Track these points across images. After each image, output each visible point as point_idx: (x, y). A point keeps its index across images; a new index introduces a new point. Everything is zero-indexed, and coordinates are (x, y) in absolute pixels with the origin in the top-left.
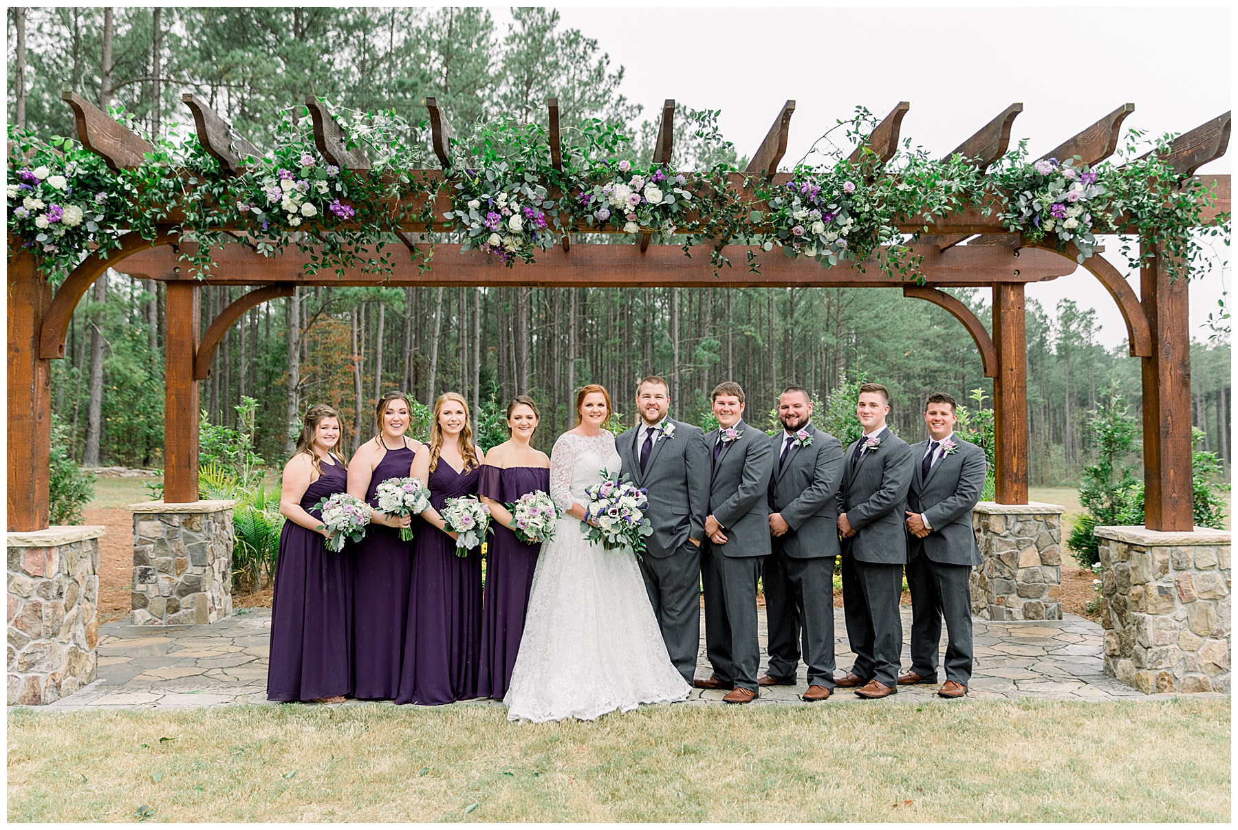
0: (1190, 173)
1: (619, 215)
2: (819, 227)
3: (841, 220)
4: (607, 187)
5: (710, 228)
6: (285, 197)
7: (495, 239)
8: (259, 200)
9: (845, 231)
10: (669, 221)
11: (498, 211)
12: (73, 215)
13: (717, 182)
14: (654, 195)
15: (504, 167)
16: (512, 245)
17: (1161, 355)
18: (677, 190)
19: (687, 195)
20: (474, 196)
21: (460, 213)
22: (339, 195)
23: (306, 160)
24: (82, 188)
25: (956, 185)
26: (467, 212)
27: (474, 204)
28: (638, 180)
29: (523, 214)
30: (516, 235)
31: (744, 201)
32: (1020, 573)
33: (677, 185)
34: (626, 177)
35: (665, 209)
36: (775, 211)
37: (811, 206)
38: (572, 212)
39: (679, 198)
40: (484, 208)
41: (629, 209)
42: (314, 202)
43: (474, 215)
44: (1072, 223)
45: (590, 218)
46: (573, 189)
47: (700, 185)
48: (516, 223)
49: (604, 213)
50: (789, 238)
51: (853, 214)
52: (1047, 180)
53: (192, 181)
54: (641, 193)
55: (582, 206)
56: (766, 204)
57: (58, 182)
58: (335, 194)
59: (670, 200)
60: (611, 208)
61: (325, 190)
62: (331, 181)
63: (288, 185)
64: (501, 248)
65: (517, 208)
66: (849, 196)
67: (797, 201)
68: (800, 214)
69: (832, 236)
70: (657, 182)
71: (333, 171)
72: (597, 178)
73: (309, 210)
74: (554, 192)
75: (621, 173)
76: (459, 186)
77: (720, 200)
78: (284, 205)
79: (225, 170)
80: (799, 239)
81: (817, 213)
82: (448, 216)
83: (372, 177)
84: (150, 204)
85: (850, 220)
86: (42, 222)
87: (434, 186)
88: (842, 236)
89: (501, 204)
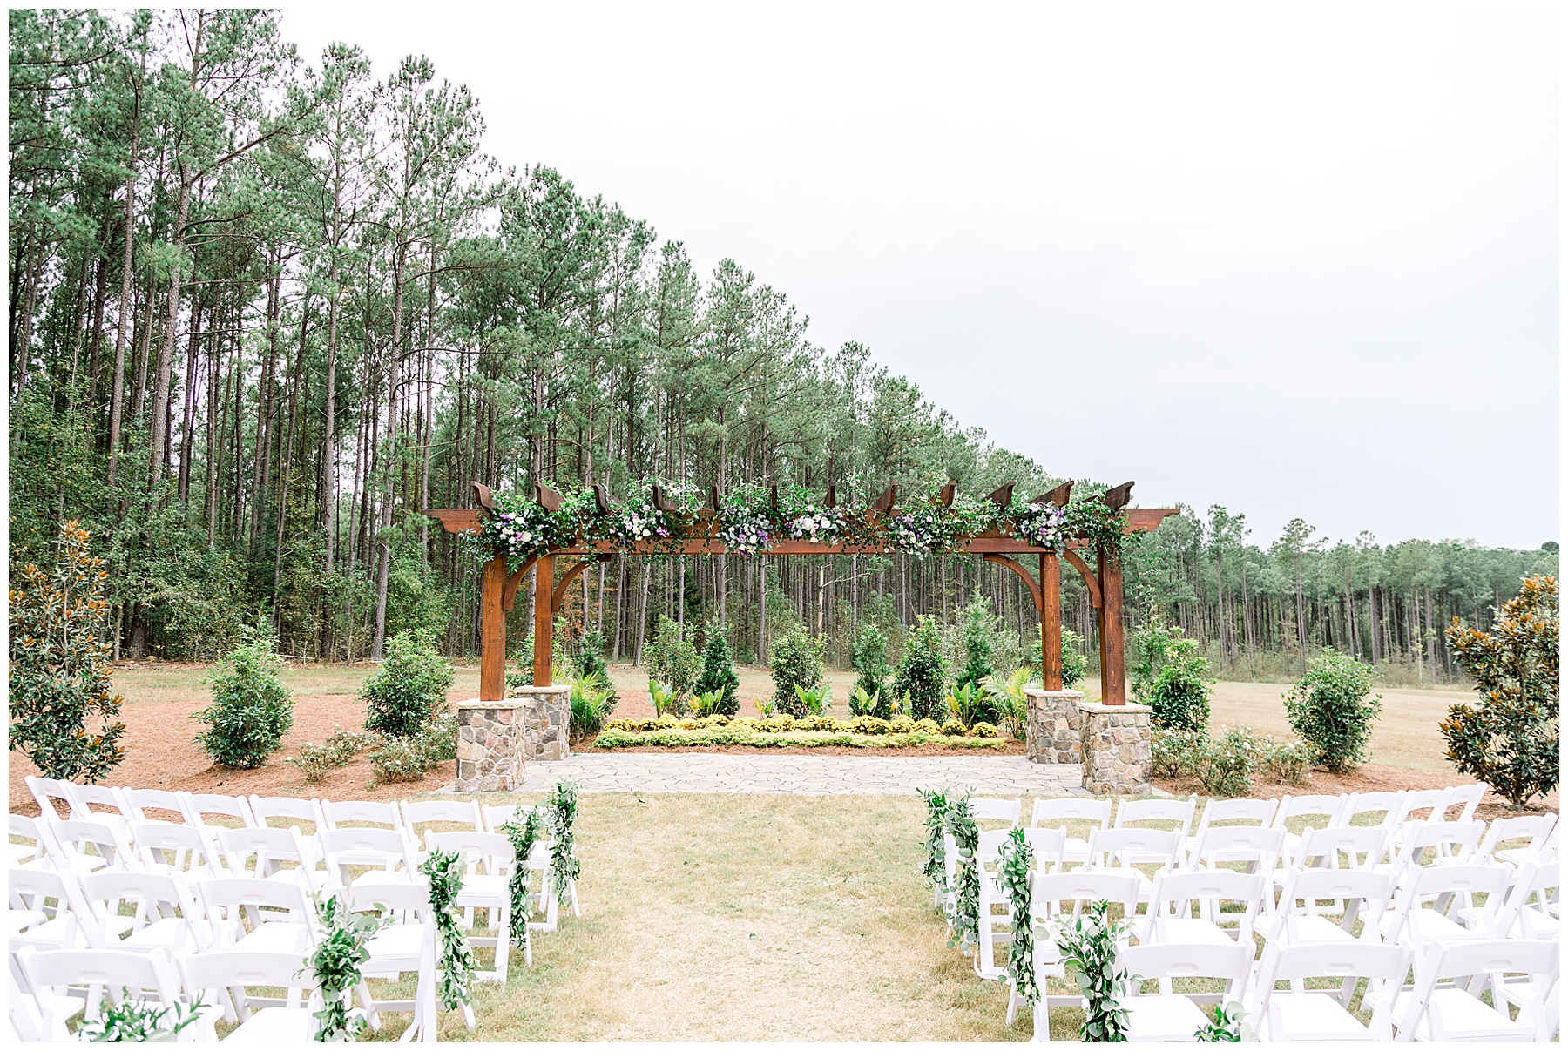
0: (1117, 509)
1: (807, 534)
2: (913, 540)
3: (925, 537)
4: (801, 519)
5: (856, 540)
6: (635, 527)
7: (742, 547)
8: (622, 528)
9: (928, 542)
10: (834, 537)
11: (744, 533)
12: (527, 537)
13: (859, 516)
14: (826, 524)
15: (747, 510)
16: (751, 550)
17: (1106, 607)
18: (838, 521)
19: (843, 524)
20: (732, 524)
21: (724, 534)
22: (662, 525)
23: (646, 508)
24: (532, 523)
25: (987, 518)
26: (728, 533)
27: (732, 529)
28: (817, 517)
29: (757, 534)
30: (753, 545)
31: (874, 525)
32: (1056, 734)
33: (838, 518)
34: (812, 515)
35: (832, 532)
36: (891, 530)
37: (909, 529)
38: (783, 532)
39: (839, 525)
40: (737, 532)
41: (813, 531)
42: (649, 529)
43: (732, 536)
44: (1051, 537)
45: (792, 535)
46: (783, 520)
47: (851, 517)
48: (753, 539)
49: (799, 534)
50: (897, 545)
51: (931, 533)
52: (1037, 514)
53: (585, 518)
54: (819, 523)
55: (788, 529)
56: (886, 526)
57: (521, 521)
58: (658, 523)
59: (835, 526)
60: (803, 530)
61: (654, 523)
62: (658, 518)
63: (636, 520)
64: (746, 552)
65: (754, 531)
66: (929, 524)
67: (901, 527)
68: (903, 533)
69: (921, 545)
70: (828, 517)
71: (659, 513)
72: (796, 515)
73: (647, 533)
74: (773, 522)
75: (808, 512)
76: (723, 519)
77: (861, 525)
78: (634, 531)
79: (602, 512)
80: (903, 546)
81: (912, 533)
82: (718, 535)
83: (678, 515)
84: (565, 530)
85: (930, 536)
86: (512, 541)
87: (711, 519)
88: (926, 545)
89: (746, 529)
